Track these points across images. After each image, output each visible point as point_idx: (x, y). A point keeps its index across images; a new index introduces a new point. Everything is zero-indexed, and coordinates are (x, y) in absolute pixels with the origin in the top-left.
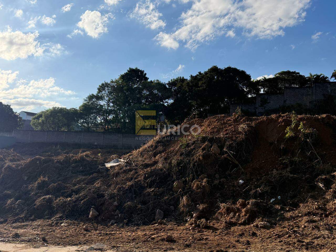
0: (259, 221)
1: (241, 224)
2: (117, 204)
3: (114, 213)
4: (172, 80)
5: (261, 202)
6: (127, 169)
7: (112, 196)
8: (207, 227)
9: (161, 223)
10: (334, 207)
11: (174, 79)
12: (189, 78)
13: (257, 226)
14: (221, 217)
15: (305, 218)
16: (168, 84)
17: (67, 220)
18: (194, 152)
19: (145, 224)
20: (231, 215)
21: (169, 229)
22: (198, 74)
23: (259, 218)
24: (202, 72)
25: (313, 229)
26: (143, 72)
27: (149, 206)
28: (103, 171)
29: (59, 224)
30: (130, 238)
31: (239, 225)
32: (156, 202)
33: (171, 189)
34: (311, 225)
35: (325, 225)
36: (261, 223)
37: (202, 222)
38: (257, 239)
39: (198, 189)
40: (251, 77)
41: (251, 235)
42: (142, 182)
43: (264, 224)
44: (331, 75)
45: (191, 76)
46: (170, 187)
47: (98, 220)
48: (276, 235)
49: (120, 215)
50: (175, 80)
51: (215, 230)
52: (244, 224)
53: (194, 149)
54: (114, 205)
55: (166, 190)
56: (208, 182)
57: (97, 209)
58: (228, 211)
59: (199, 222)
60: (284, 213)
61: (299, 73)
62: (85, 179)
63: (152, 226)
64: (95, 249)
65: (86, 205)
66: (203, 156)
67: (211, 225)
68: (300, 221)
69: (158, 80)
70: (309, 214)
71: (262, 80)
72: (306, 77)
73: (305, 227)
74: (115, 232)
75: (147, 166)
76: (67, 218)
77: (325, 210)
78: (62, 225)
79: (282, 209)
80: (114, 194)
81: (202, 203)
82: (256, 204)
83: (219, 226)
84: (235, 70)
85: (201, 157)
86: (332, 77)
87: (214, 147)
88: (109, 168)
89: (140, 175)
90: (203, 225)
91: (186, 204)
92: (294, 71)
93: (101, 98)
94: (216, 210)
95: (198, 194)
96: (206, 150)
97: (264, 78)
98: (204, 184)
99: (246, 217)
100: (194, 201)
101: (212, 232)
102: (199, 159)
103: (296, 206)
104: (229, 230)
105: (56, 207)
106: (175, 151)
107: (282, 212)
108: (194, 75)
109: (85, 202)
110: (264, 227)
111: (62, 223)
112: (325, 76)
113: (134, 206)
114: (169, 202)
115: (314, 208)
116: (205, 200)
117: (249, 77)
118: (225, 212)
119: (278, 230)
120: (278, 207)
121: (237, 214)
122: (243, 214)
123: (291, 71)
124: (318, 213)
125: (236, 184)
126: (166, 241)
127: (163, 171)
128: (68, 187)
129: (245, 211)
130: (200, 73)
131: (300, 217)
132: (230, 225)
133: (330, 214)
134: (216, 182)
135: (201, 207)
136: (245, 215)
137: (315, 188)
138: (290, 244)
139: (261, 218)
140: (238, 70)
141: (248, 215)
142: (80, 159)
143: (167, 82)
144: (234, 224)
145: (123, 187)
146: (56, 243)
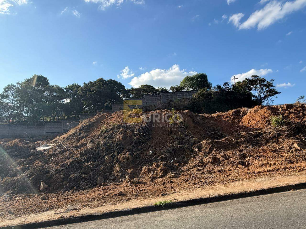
0: (171, 174)
1: (160, 177)
2: (63, 176)
3: (62, 183)
4: (68, 86)
5: (166, 163)
6: (61, 150)
7: (57, 172)
8: (139, 183)
9: (104, 185)
10: (207, 161)
11: (70, 85)
12: (82, 85)
13: (170, 177)
14: (145, 175)
15: (195, 169)
16: (65, 88)
17: (19, 194)
18: (114, 136)
19: (91, 187)
20: (152, 173)
21: (114, 188)
22: (89, 82)
23: (169, 172)
24: (92, 82)
25: (201, 174)
26: (46, 78)
27: (91, 175)
28: (38, 153)
29: (13, 199)
30: (90, 198)
31: (158, 178)
32: (96, 172)
33: (104, 162)
34: (200, 172)
35: (207, 171)
36: (172, 175)
37: (135, 180)
38: (175, 184)
39: (124, 160)
40: (125, 87)
41: (170, 182)
42: (79, 159)
43: (174, 175)
44: (170, 89)
45: (85, 83)
46: (102, 160)
47: (49, 190)
48: (185, 180)
49: (68, 184)
50: (72, 86)
51: (145, 183)
52: (161, 177)
53: (113, 133)
54: (61, 178)
55: (100, 162)
56: (130, 154)
57: (45, 182)
58: (149, 171)
59: (133, 180)
60: (181, 168)
61: (152, 86)
62: (24, 161)
63: (99, 188)
64: (71, 210)
65: (35, 181)
66: (123, 138)
67: (141, 181)
68: (192, 171)
69: (57, 85)
70: (195, 166)
71: (131, 89)
72: (156, 89)
73: (197, 173)
74: (71, 196)
75: (77, 147)
76: (19, 193)
77: (203, 163)
78: (17, 199)
79: (179, 165)
80: (58, 169)
81: (129, 168)
82: (165, 165)
83: (147, 181)
84: (115, 82)
85: (121, 139)
86: (170, 90)
87: (128, 131)
88: (43, 151)
89: (75, 154)
90: (137, 181)
91: (119, 170)
92: (150, 85)
93: (6, 97)
94: (140, 172)
95: (125, 163)
96: (123, 133)
97: (132, 88)
98: (127, 156)
99: (162, 173)
100: (123, 167)
101: (144, 185)
102: (120, 140)
103: (186, 163)
104: (154, 182)
105: (4, 186)
106: (97, 135)
107: (180, 167)
108: (87, 83)
109: (33, 178)
110: (175, 177)
111: (15, 197)
112: (166, 89)
113: (78, 176)
114: (105, 171)
115: (197, 162)
116: (130, 166)
117: (123, 87)
118: (147, 172)
119: (183, 178)
120: (177, 164)
121: (155, 172)
122: (159, 171)
123: (148, 85)
124: (200, 165)
125: (147, 154)
126: (119, 195)
127: (94, 150)
128: (10, 169)
129: (160, 169)
130: (91, 82)
131: (192, 168)
132: (153, 179)
133: (207, 164)
134: (135, 154)
135: (129, 171)
136: (161, 172)
137: (193, 151)
138: (196, 184)
139: (171, 172)
140: (117, 82)
141: (162, 171)
142: (14, 146)
143: (65, 87)
144: (156, 178)
145: (65, 164)
146: (24, 213)
